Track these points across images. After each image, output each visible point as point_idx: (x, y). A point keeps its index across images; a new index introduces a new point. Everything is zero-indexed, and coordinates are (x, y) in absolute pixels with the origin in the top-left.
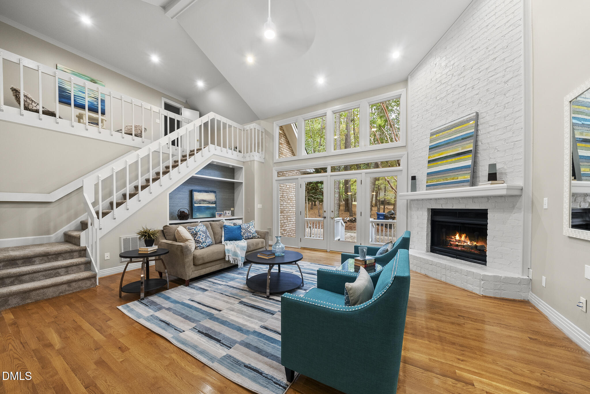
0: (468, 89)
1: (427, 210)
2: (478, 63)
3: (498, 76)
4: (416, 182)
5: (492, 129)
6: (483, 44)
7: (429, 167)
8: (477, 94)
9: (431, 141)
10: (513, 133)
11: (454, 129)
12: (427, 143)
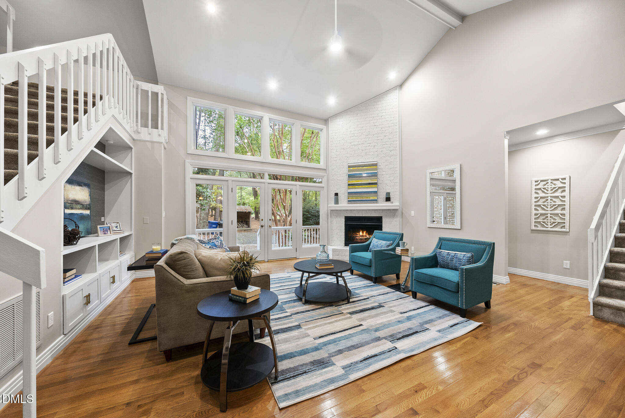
0: (371, 146)
1: (344, 217)
2: (376, 134)
3: (387, 146)
4: (338, 197)
5: (384, 173)
6: (380, 125)
7: (349, 189)
8: (376, 151)
9: (349, 171)
10: (394, 178)
11: (365, 168)
12: (345, 172)
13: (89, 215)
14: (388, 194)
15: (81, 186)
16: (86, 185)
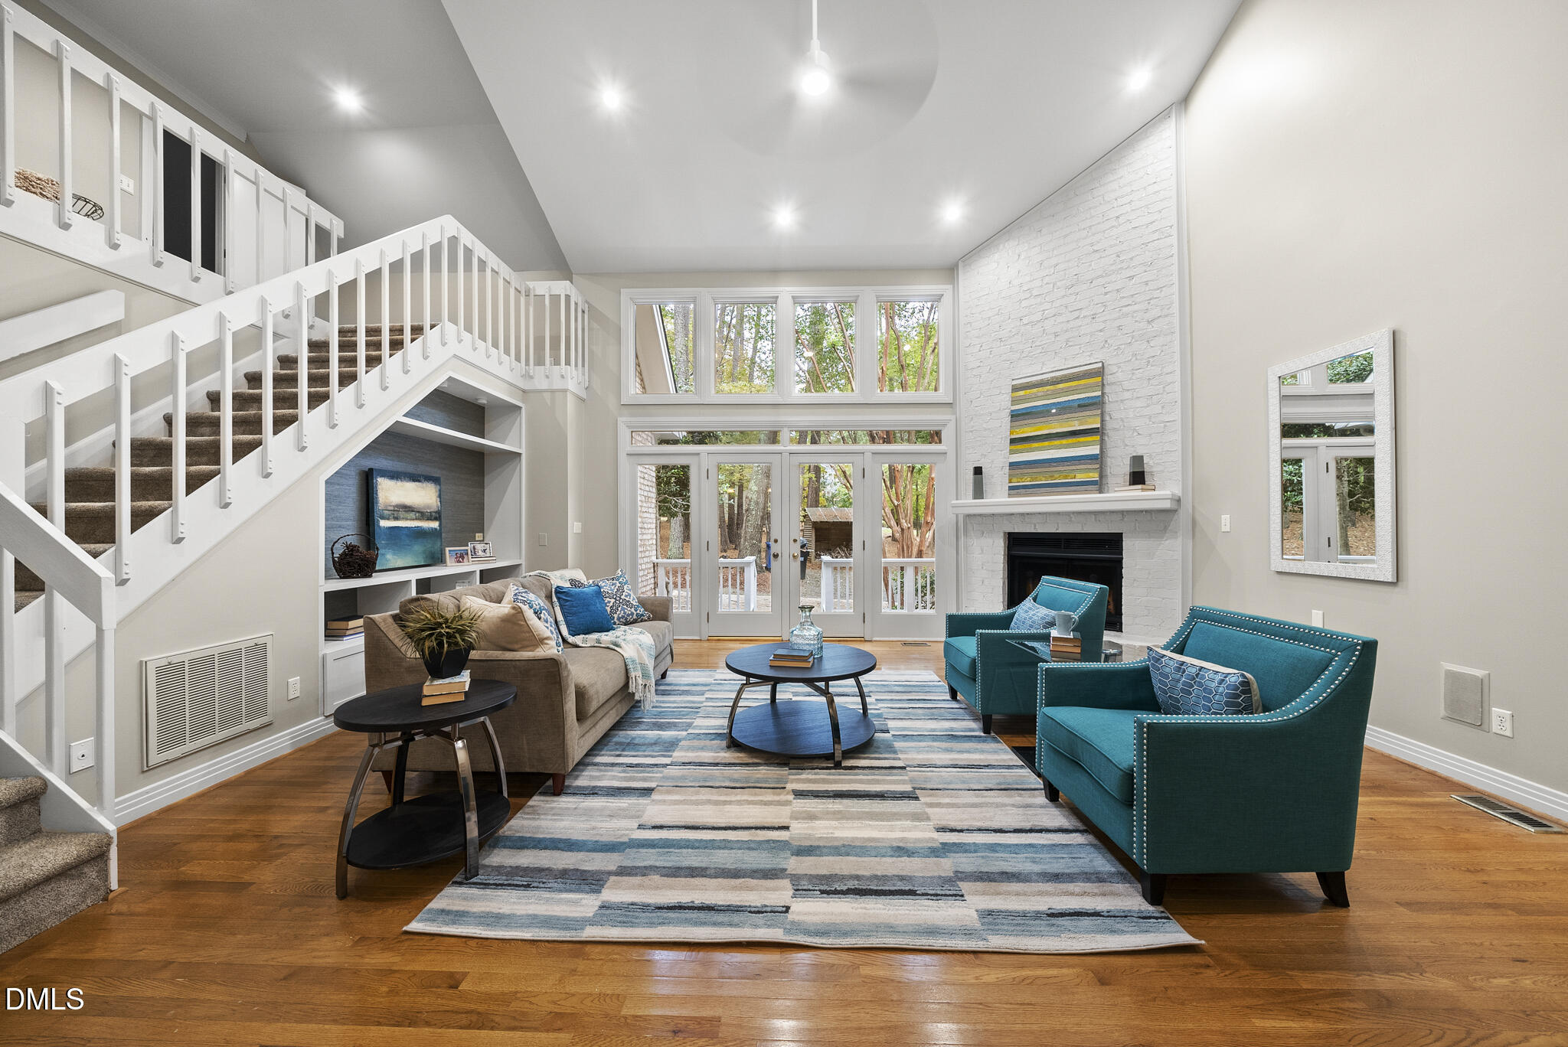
0: (1084, 317)
1: (1002, 535)
2: (1102, 276)
3: (1136, 307)
4: (982, 478)
5: (1127, 395)
6: (1111, 246)
7: (1012, 452)
8: (1101, 331)
9: (1014, 401)
10: (1163, 407)
11: (1061, 386)
12: (1003, 403)
13: (436, 529)
14: (1138, 460)
15: (419, 481)
16: (428, 479)
